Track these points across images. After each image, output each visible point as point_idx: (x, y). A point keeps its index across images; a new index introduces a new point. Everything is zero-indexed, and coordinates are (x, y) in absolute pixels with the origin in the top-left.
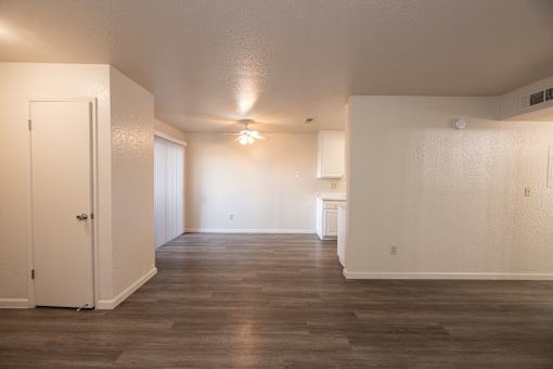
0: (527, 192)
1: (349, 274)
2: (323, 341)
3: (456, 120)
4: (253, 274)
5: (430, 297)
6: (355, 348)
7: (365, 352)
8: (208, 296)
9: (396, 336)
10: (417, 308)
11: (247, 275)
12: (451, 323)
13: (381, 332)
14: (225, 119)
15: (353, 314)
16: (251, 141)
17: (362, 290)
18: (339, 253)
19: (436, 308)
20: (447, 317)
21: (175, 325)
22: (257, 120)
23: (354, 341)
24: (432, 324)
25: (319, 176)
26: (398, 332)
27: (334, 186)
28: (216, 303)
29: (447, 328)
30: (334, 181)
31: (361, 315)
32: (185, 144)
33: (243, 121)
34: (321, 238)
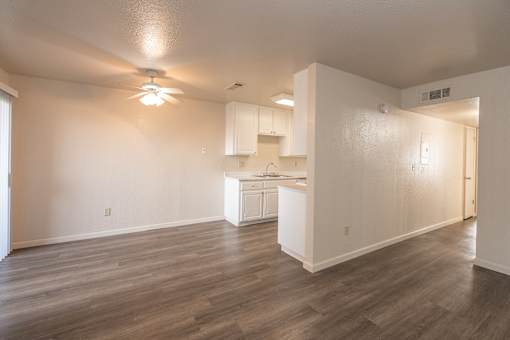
1: (315, 266)
3: (383, 105)
16: (159, 103)
22: (168, 73)
30: (242, 159)
32: (15, 94)
33: (148, 71)
34: (237, 224)
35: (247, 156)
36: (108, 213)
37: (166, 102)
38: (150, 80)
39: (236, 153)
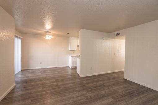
0: (115, 54)
1: (81, 76)
2: (80, 94)
3: (103, 38)
4: (54, 80)
5: (99, 78)
6: (88, 93)
7: (90, 93)
8: (41, 89)
9: (95, 88)
10: (98, 81)
11: (52, 80)
12: (105, 83)
13: (92, 88)
14: (42, 31)
15: (85, 86)
16: (50, 39)
17: (85, 79)
18: (77, 71)
19: (101, 81)
20: (104, 82)
21: (32, 101)
22: (52, 32)
23: (87, 92)
24: (101, 84)
25: (69, 50)
26: (96, 87)
27: (73, 53)
28: (44, 91)
29: (105, 84)
30: (73, 51)
31: (87, 85)
32: (22, 38)
33: (47, 32)
34: (71, 67)
35: (75, 51)
36: (41, 63)
37: (51, 38)
38: (47, 34)
39: (71, 50)
